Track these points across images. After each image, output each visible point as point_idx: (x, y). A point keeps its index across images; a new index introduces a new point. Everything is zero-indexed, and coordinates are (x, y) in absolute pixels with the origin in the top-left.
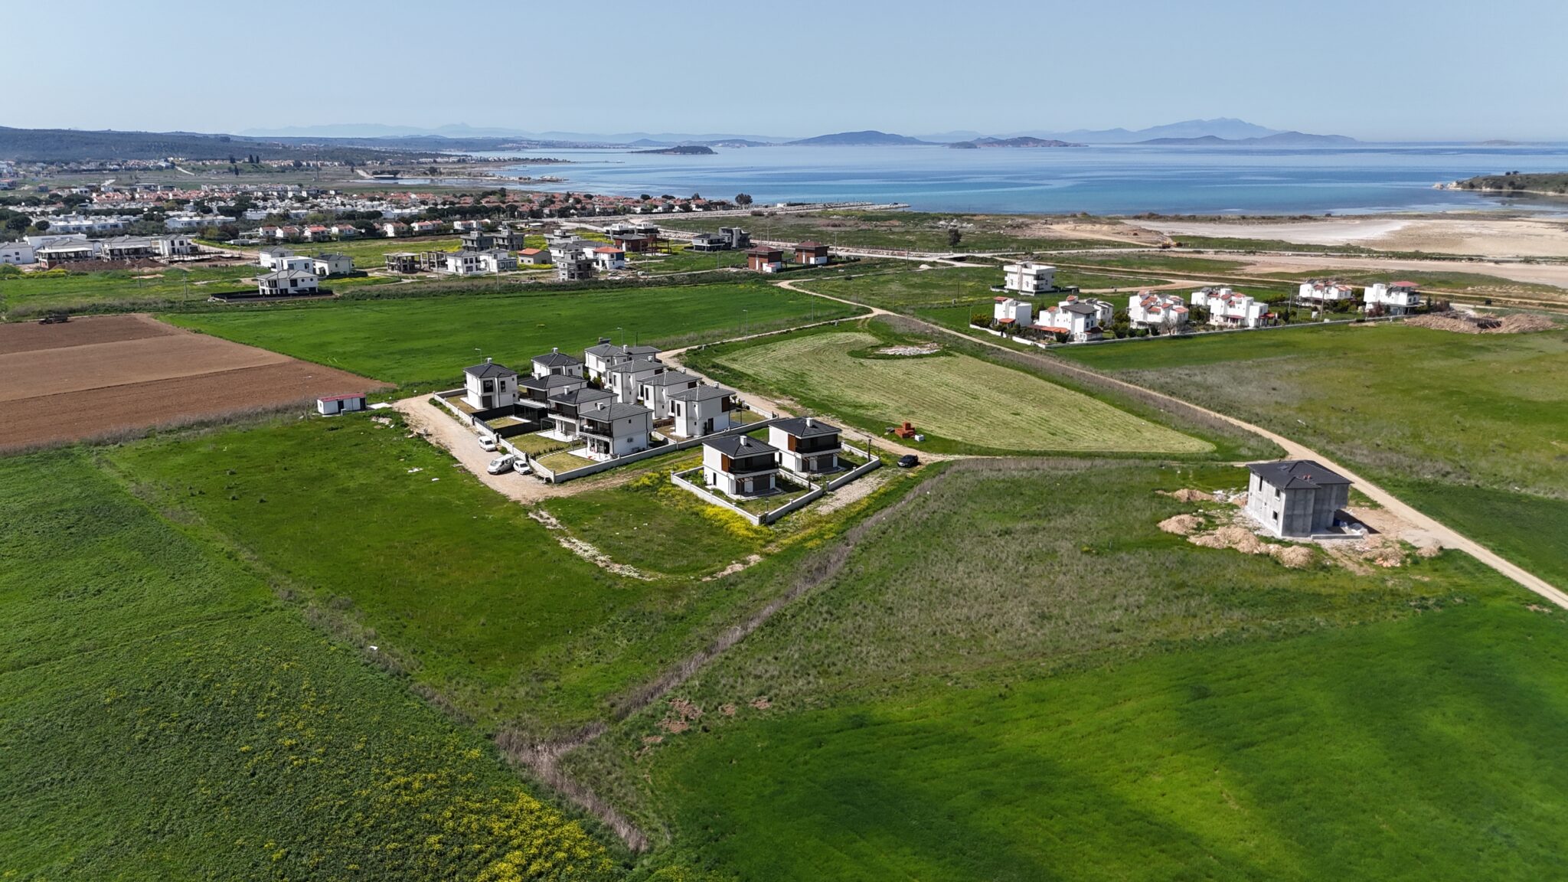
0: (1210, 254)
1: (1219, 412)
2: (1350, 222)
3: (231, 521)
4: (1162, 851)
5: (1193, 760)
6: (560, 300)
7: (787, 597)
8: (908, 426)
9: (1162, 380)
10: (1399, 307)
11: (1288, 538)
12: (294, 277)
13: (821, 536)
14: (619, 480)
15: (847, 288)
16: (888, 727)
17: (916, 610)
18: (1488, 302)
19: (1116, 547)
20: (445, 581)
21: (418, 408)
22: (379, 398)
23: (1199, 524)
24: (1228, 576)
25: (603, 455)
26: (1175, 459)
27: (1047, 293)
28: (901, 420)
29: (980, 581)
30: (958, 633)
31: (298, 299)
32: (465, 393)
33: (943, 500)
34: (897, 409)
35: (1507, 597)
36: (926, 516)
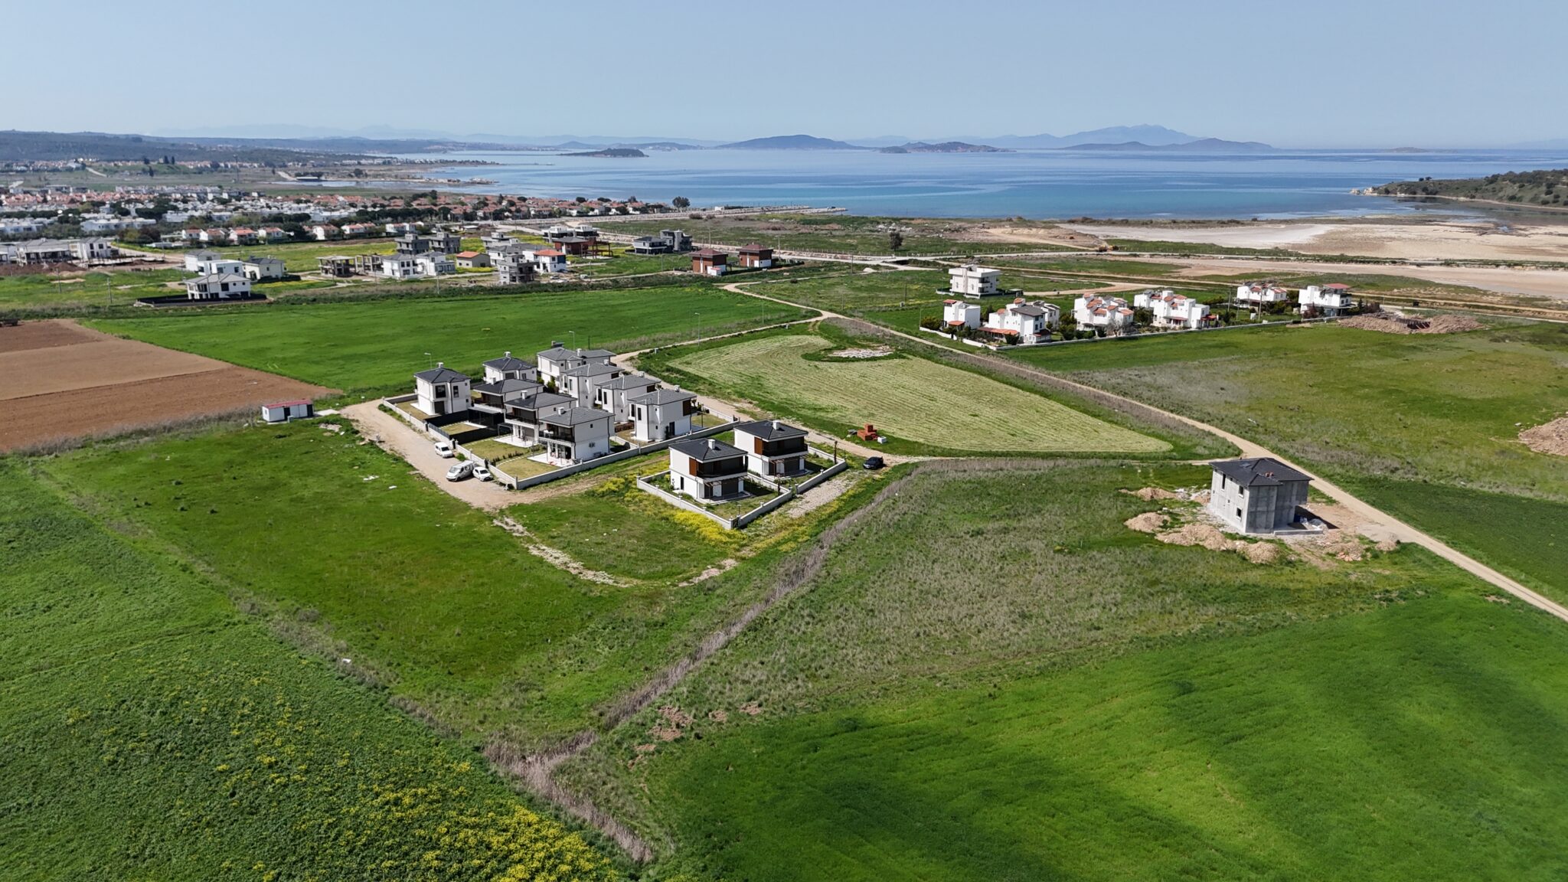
0: (1145, 257)
1: (1172, 411)
2: (1276, 226)
3: (182, 533)
4: (1165, 846)
5: (1185, 754)
6: (502, 303)
7: (767, 601)
8: (870, 428)
9: (1113, 381)
10: (1332, 309)
11: (1252, 535)
12: (225, 281)
13: (795, 539)
14: (583, 485)
15: (794, 291)
16: (882, 729)
17: (898, 612)
18: (1416, 304)
19: (1087, 546)
20: (414, 591)
21: (367, 415)
22: (325, 403)
23: (1165, 522)
24: (1199, 573)
25: (564, 461)
26: (1134, 458)
27: (993, 296)
28: (863, 423)
29: (958, 582)
30: (941, 633)
31: (230, 303)
32: (415, 399)
33: (912, 501)
34: (857, 412)
35: (1466, 588)
36: (897, 517)
